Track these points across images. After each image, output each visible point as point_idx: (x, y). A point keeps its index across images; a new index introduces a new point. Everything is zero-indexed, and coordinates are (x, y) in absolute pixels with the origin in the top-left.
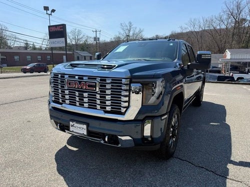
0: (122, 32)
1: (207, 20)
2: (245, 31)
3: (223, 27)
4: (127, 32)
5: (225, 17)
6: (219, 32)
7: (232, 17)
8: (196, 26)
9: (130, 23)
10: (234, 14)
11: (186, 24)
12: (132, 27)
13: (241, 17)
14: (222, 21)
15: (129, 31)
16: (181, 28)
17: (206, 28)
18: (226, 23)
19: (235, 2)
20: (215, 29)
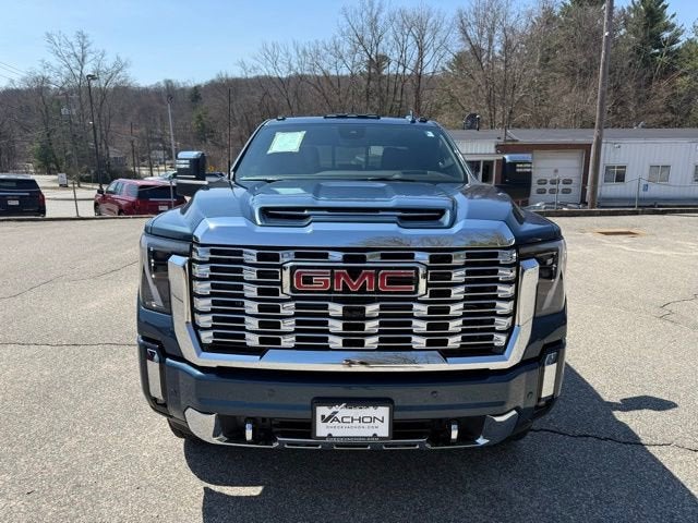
0: (55, 62)
1: (304, 52)
2: (392, 87)
3: (345, 72)
4: (73, 62)
5: (346, 48)
6: (336, 84)
7: (361, 48)
8: (279, 65)
9: (82, 36)
10: (365, 43)
11: (256, 59)
12: (92, 48)
13: (380, 52)
14: (341, 57)
15: (82, 62)
16: (242, 64)
17: (306, 73)
18: (350, 63)
19: (365, 14)
20: (327, 77)
